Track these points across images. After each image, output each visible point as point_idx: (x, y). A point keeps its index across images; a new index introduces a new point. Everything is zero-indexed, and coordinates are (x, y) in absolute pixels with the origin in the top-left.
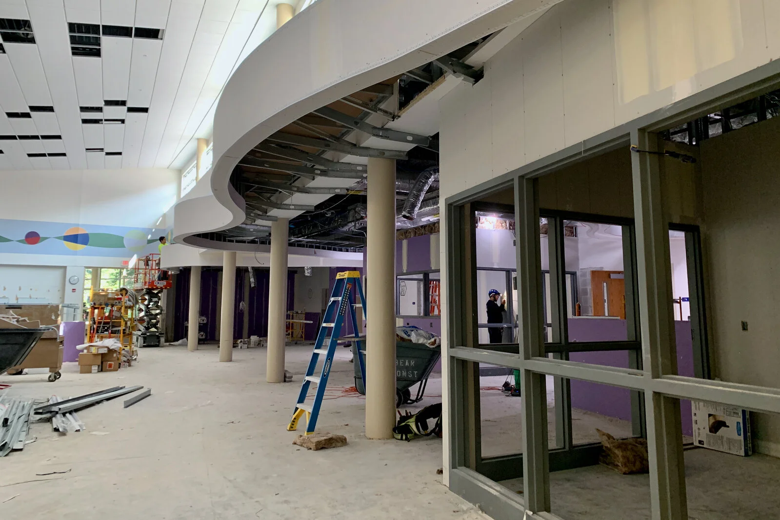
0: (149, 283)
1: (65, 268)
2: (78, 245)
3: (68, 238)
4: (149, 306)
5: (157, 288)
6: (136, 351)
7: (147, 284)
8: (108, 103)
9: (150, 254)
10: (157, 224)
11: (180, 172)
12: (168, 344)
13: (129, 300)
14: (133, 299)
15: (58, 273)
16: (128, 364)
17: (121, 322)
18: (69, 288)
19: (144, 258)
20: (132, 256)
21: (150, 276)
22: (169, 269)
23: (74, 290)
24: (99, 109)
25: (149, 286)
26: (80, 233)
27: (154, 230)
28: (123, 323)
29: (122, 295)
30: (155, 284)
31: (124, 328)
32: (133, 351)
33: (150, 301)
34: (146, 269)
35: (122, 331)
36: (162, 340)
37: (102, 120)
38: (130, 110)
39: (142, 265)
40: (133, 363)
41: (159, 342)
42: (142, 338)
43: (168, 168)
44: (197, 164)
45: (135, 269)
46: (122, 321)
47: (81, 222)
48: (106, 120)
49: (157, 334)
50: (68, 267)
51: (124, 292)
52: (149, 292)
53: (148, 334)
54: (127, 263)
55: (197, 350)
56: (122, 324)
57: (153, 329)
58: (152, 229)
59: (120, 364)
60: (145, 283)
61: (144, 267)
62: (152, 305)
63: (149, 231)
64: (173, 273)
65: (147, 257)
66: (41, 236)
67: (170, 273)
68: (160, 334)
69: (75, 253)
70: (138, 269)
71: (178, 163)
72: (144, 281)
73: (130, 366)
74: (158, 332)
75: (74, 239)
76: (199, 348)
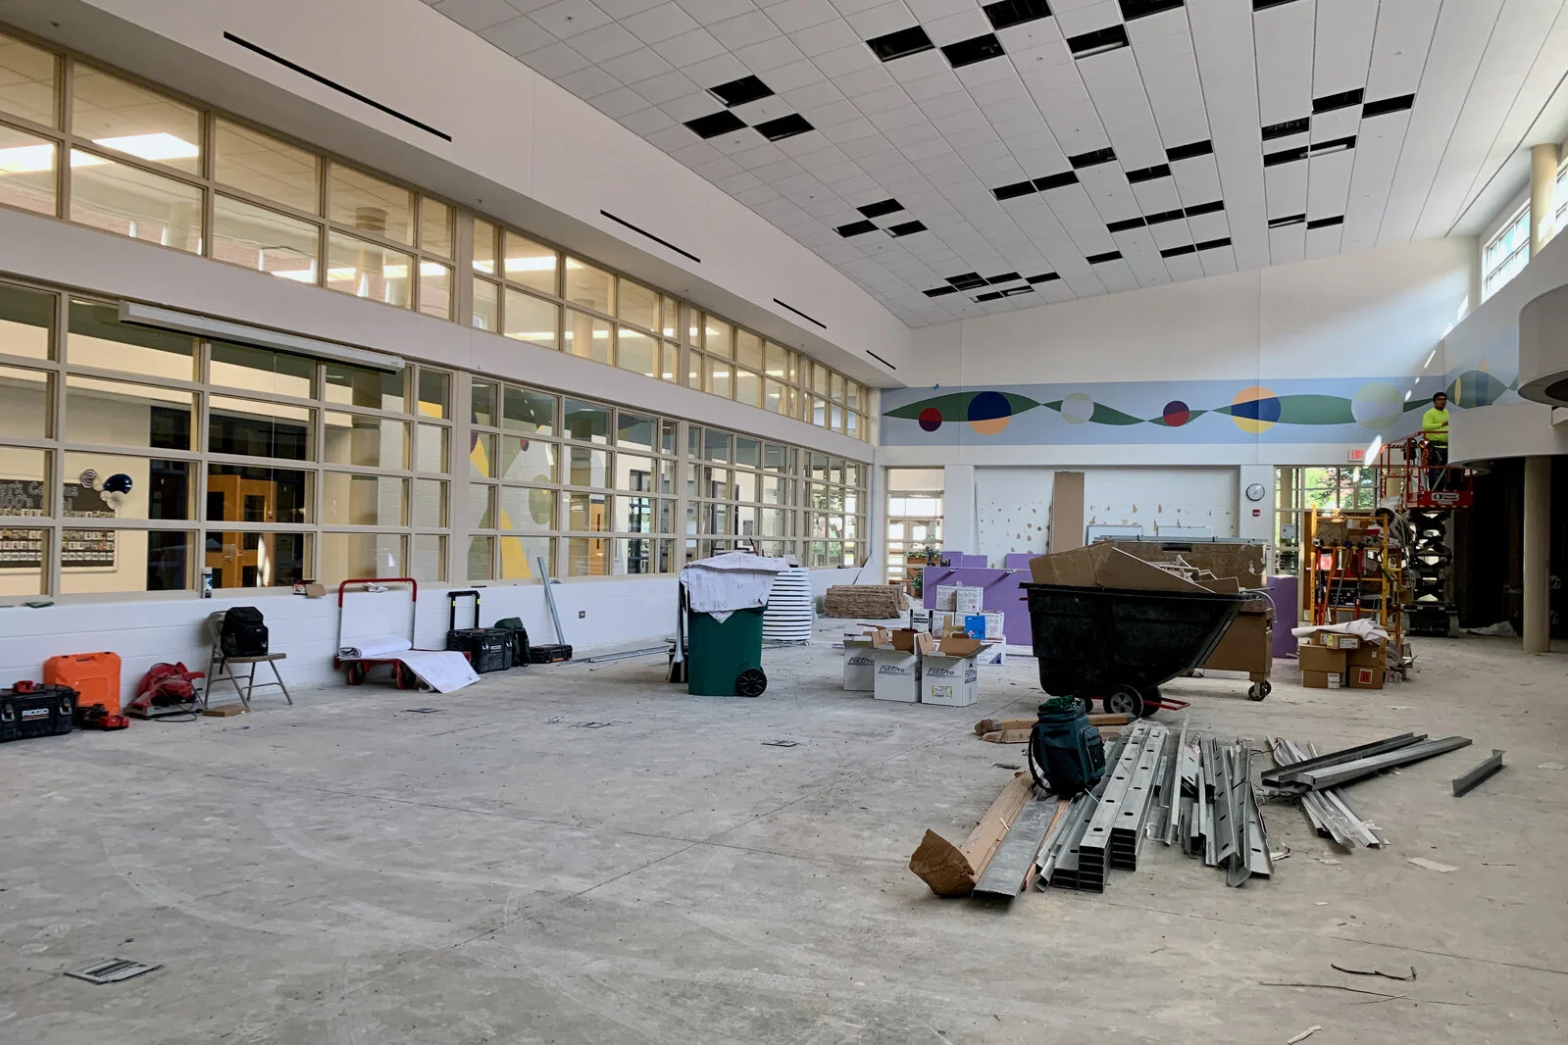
0: (1419, 496)
1: (1237, 468)
2: (1260, 422)
3: (1239, 410)
4: (1417, 548)
5: (1438, 507)
6: (1408, 645)
7: (1415, 499)
8: (1322, 105)
9: (1419, 434)
10: (1426, 366)
11: (1477, 241)
12: (1464, 630)
13: (1392, 535)
14: (1400, 532)
15: (1224, 480)
16: (1401, 675)
17: (1381, 582)
18: (1246, 507)
19: (1402, 444)
20: (1370, 440)
21: (1420, 480)
22: (1468, 464)
23: (1256, 513)
24: (1302, 125)
25: (1419, 502)
26: (1262, 396)
27: (1417, 380)
28: (1385, 586)
29: (1382, 525)
30: (1433, 499)
31: (1388, 597)
32: (1402, 646)
33: (1420, 536)
34: (1408, 466)
35: (1384, 603)
36: (1454, 622)
37: (1305, 149)
38: (1372, 110)
39: (1398, 457)
40: (1409, 672)
41: (1447, 626)
42: (1407, 616)
43: (1446, 236)
44: (1532, 207)
45: (1382, 466)
46: (1384, 580)
47: (1264, 376)
48: (1315, 147)
49: (1442, 609)
50: (1243, 469)
51: (1385, 518)
52: (1416, 516)
53: (1420, 608)
54: (1360, 454)
55: (1549, 651)
56: (1384, 588)
57: (1431, 598)
58: (1415, 378)
59: (1384, 673)
60: (1409, 496)
61: (1405, 463)
62: (1425, 545)
63: (1408, 382)
64: (1474, 472)
65: (1409, 440)
66: (1190, 409)
67: (1467, 473)
68: (1447, 609)
69: (1255, 439)
70: (1389, 467)
71: (1471, 221)
72: (1405, 493)
73: (1404, 679)
74: (1442, 605)
75: (1249, 410)
76: (1552, 648)
